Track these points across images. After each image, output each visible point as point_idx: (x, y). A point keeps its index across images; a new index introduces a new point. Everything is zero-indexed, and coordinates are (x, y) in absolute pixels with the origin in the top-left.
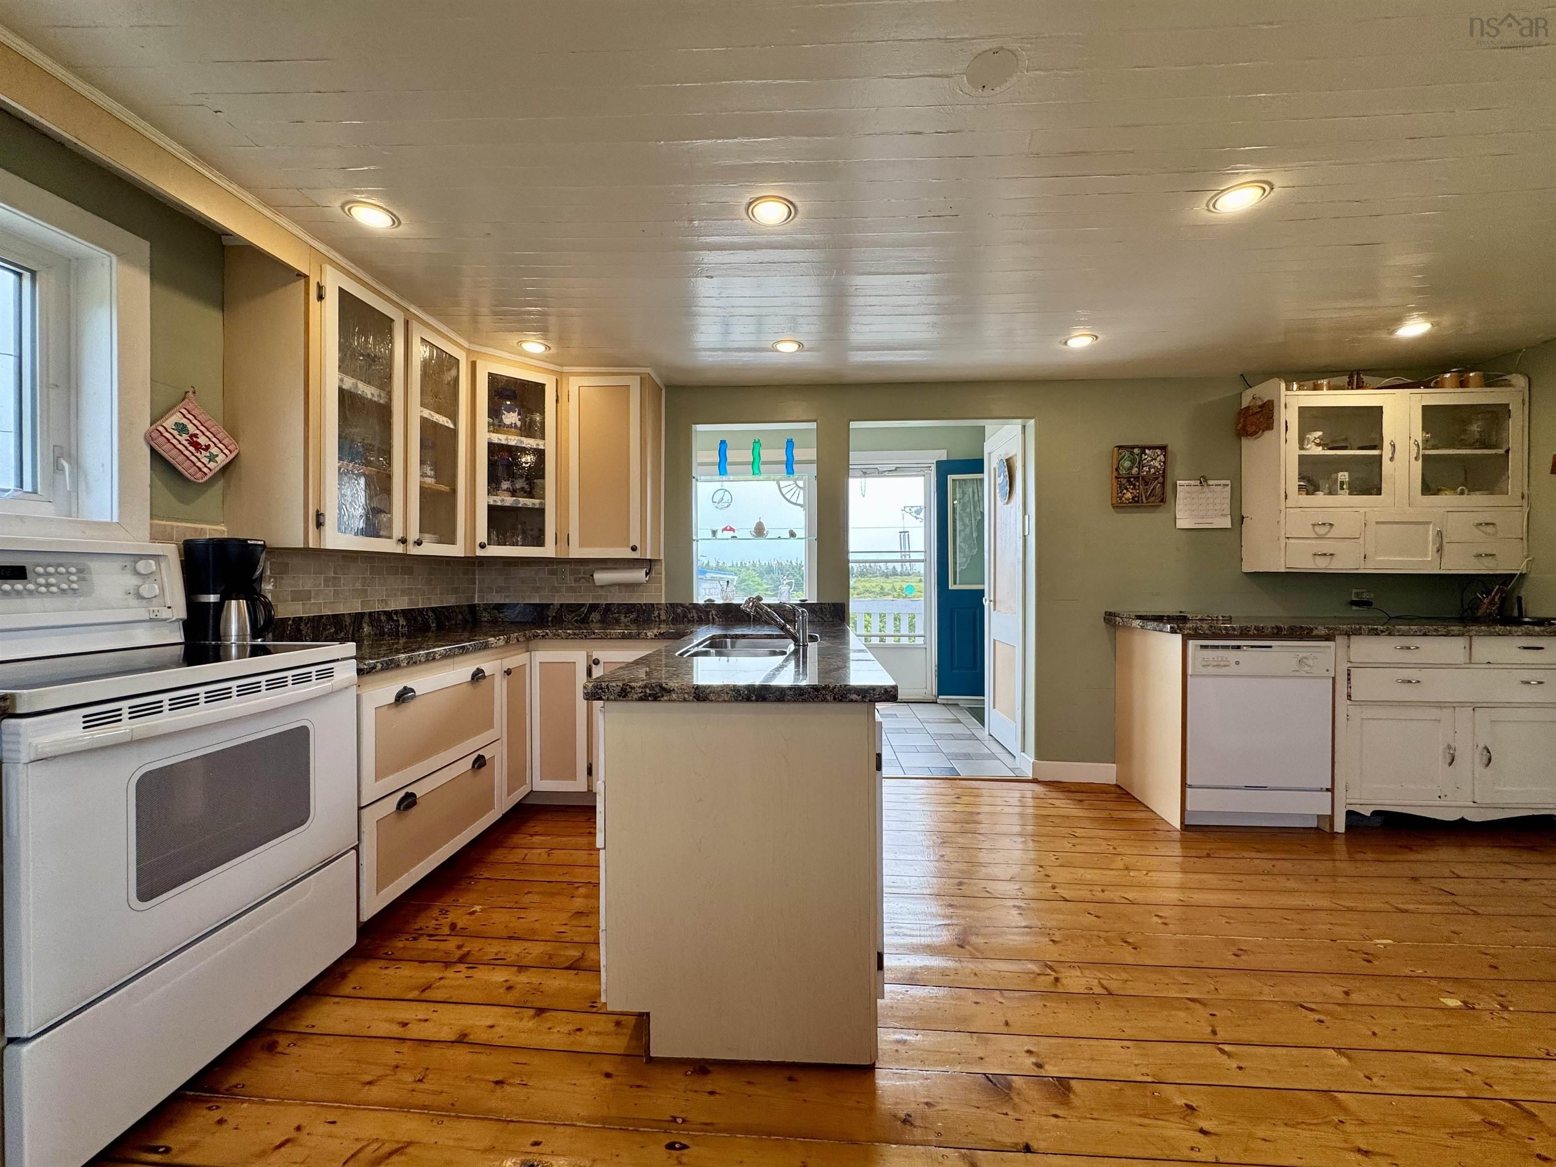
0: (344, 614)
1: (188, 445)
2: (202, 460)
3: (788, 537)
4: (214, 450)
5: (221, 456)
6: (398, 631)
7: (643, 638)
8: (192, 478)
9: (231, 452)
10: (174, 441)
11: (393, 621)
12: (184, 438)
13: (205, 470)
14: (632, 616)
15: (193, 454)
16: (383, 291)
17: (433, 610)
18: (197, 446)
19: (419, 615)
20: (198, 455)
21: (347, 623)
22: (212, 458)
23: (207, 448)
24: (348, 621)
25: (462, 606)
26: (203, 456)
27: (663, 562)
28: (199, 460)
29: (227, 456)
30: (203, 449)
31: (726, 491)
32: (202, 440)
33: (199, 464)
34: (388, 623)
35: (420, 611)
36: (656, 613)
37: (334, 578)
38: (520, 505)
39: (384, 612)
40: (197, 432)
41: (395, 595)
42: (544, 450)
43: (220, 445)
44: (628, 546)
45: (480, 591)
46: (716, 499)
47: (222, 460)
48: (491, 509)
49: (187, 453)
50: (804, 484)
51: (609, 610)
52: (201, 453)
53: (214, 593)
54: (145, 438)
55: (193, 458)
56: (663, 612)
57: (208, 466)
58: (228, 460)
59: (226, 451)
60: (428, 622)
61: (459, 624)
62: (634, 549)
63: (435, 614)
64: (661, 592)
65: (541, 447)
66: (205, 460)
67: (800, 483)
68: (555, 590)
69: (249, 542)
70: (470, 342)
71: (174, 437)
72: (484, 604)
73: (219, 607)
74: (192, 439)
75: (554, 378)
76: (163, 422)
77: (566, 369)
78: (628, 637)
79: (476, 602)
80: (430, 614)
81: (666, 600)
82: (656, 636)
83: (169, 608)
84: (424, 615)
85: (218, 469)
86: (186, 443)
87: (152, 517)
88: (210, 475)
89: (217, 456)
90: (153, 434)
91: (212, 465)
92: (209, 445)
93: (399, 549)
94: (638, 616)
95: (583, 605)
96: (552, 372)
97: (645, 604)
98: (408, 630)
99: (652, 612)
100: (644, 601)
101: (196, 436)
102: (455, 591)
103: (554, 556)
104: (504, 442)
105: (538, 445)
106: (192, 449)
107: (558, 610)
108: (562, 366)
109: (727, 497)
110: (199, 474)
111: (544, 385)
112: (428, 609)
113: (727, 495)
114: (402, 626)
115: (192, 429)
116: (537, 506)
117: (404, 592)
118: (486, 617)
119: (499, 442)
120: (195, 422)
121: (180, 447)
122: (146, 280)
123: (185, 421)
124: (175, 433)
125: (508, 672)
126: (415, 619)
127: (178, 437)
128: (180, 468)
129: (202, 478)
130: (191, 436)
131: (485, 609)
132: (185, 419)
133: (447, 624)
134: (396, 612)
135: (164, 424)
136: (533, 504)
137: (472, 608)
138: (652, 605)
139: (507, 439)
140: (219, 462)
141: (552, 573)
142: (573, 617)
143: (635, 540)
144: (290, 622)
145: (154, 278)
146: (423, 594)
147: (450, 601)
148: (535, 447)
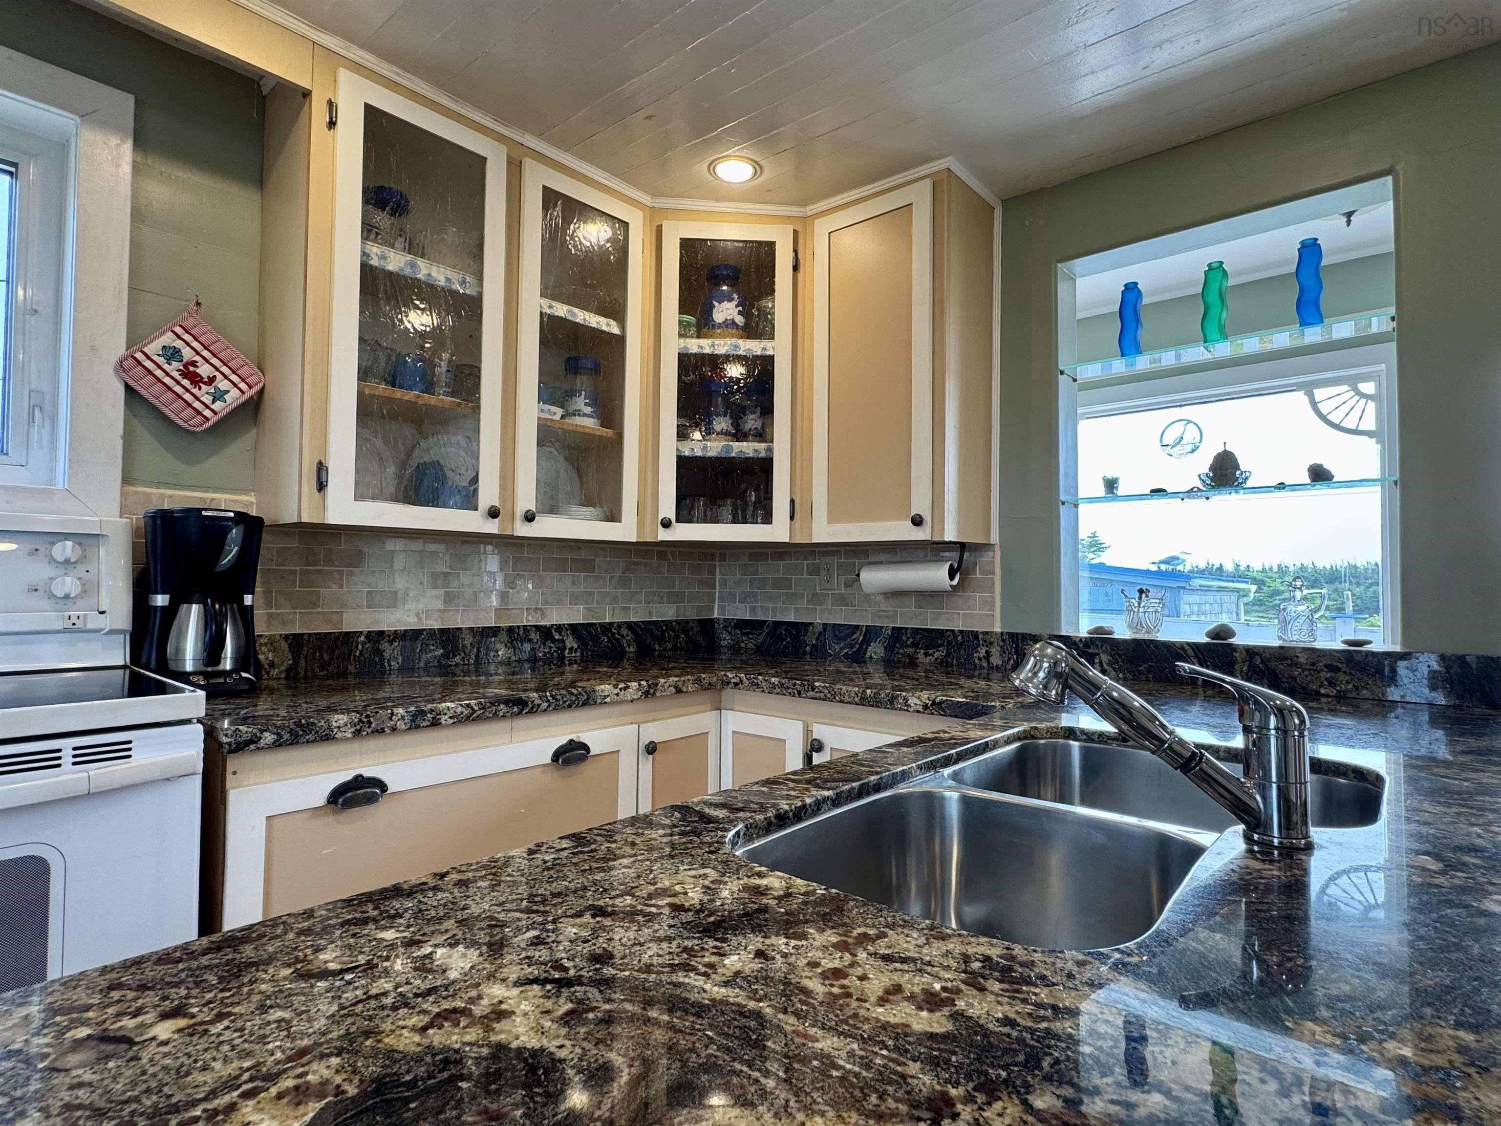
0: (461, 629)
1: (179, 378)
2: (202, 399)
3: (1308, 481)
4: (223, 385)
5: (234, 392)
6: (562, 658)
7: (901, 709)
8: (185, 425)
9: (250, 387)
10: (159, 373)
11: (553, 640)
12: (174, 368)
13: (207, 413)
14: (937, 654)
15: (187, 390)
16: (463, 112)
17: (631, 626)
18: (196, 379)
19: (604, 633)
20: (195, 391)
21: (467, 643)
22: (218, 396)
23: (211, 380)
24: (468, 640)
25: (687, 622)
26: (204, 393)
27: (997, 549)
28: (197, 399)
29: (243, 392)
30: (205, 383)
31: (1189, 422)
32: (204, 370)
33: (197, 405)
34: (544, 644)
35: (606, 628)
36: (982, 651)
37: (446, 574)
38: (733, 455)
39: (537, 627)
40: (197, 358)
41: (559, 602)
42: (772, 357)
43: (234, 378)
44: (907, 517)
45: (722, 599)
46: (1169, 439)
47: (233, 397)
48: (683, 463)
49: (178, 389)
50: (1379, 387)
51: (898, 640)
52: (200, 389)
53: (163, 593)
54: (116, 371)
55: (187, 396)
56: (995, 651)
57: (213, 407)
58: (244, 398)
59: (243, 386)
60: (620, 645)
61: (680, 649)
62: (917, 521)
63: (634, 632)
64: (992, 609)
65: (770, 352)
66: (207, 399)
67: (1368, 388)
68: (815, 599)
69: (204, 513)
70: (653, 195)
71: (159, 367)
72: (725, 620)
73: (170, 613)
74: (188, 369)
75: (790, 228)
76: (146, 345)
77: (811, 209)
78: (874, 702)
79: (716, 616)
80: (624, 632)
81: (1002, 627)
82: (926, 707)
83: (103, 613)
84: (613, 634)
85: (225, 412)
86: (176, 374)
87: (127, 479)
88: (215, 419)
89: (228, 392)
90: (125, 363)
91: (218, 406)
92: (215, 377)
93: (492, 527)
94: (948, 654)
95: (857, 627)
96: (789, 219)
97: (961, 632)
98: (582, 655)
99: (975, 649)
100: (959, 625)
101: (194, 364)
102: (676, 598)
103: (787, 540)
104: (707, 351)
105: (764, 349)
106: (186, 383)
107: (820, 633)
108: (805, 206)
109: (1191, 434)
110: (199, 419)
111: (773, 244)
112: (620, 625)
113: (1192, 431)
114: (571, 649)
115: (187, 354)
116: (763, 454)
117: (575, 599)
118: (725, 640)
119: (700, 350)
120: (195, 344)
121: (167, 380)
122: (127, 147)
123: (179, 344)
124: (161, 360)
125: (651, 749)
126: (595, 639)
127: (166, 367)
128: (166, 411)
129: (201, 425)
130: (185, 366)
131: (725, 627)
132: (179, 341)
133: (657, 647)
134: (559, 628)
135: (146, 350)
136: (756, 451)
137: (707, 625)
138: (975, 634)
139: (713, 345)
140: (228, 401)
141: (814, 571)
142: (842, 649)
143: (921, 505)
144: (362, 638)
145: (140, 142)
146: (615, 600)
147: (667, 612)
148: (759, 353)
